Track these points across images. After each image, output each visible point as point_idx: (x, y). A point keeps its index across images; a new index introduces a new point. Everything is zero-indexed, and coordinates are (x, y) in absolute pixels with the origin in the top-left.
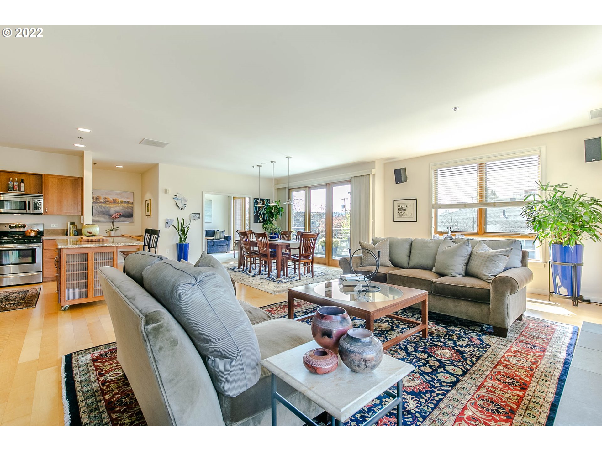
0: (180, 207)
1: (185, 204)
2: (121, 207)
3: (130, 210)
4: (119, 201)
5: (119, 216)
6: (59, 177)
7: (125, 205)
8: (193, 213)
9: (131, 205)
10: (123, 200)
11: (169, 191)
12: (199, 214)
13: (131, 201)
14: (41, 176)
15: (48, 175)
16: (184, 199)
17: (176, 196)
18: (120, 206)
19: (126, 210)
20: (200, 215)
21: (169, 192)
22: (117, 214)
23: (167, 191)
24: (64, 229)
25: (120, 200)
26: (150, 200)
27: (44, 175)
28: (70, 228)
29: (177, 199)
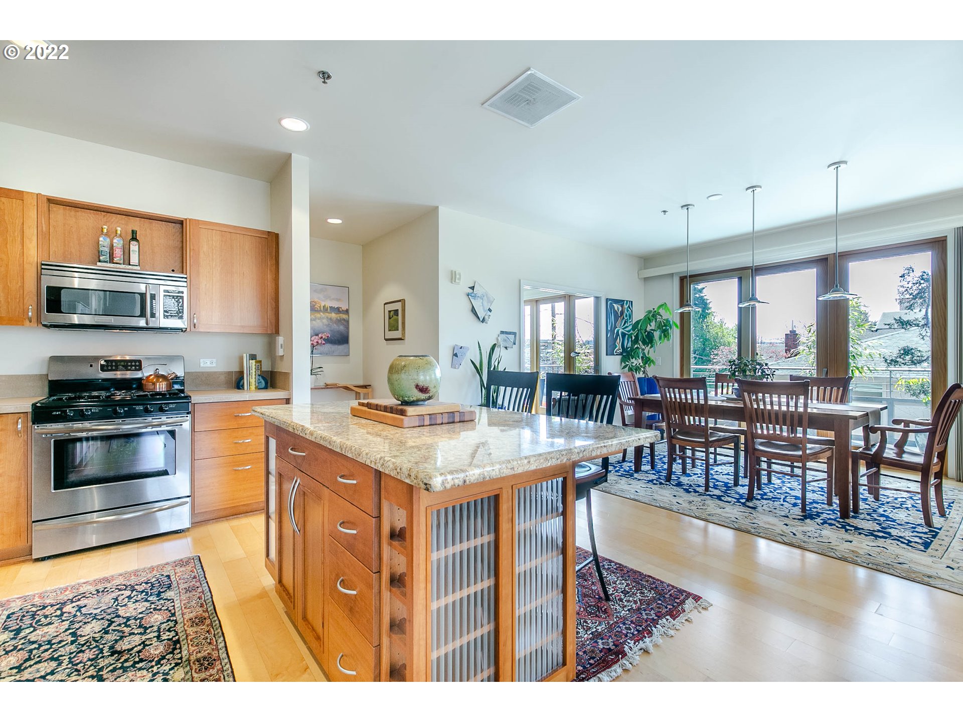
0: (481, 316)
1: (490, 310)
2: (325, 321)
3: (342, 328)
4: (320, 307)
5: (324, 340)
6: (225, 229)
7: (333, 315)
8: (502, 332)
9: (344, 316)
10: (329, 304)
11: (460, 275)
12: (515, 334)
13: (344, 308)
14: (181, 223)
15: (198, 222)
16: (487, 295)
17: (473, 288)
18: (323, 318)
19: (335, 327)
20: (515, 336)
21: (459, 279)
22: (320, 336)
23: (457, 276)
24: (230, 373)
25: (323, 305)
26: (402, 301)
27: (188, 221)
28: (249, 368)
29: (475, 297)
